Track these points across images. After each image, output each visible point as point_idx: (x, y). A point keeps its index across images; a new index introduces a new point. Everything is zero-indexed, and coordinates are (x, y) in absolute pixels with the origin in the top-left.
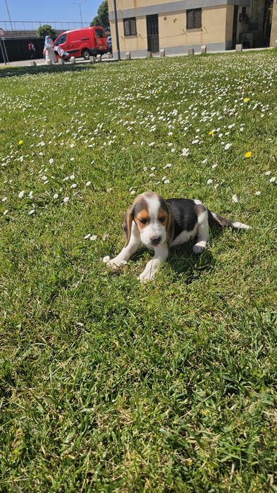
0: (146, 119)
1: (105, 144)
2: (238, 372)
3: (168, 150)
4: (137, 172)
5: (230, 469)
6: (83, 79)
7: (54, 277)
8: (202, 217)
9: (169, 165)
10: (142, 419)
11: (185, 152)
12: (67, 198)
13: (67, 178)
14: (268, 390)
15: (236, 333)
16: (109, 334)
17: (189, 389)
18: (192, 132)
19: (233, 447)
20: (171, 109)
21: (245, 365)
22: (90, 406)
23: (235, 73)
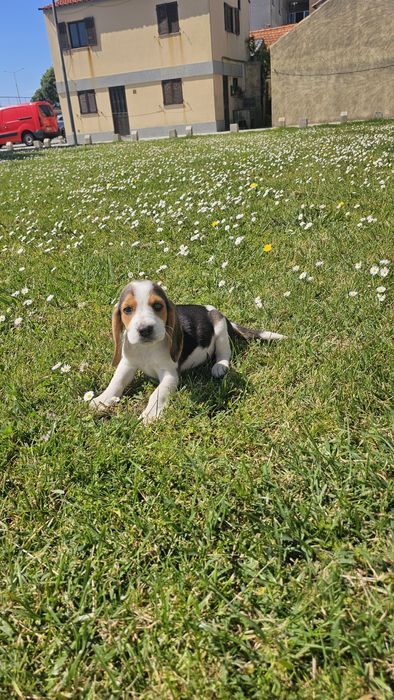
0: (124, 214)
1: (68, 246)
2: (299, 526)
3: (160, 250)
4: (119, 280)
5: (311, 666)
6: (27, 169)
7: (10, 430)
8: (219, 327)
9: (165, 267)
10: (171, 617)
11: (183, 250)
12: (20, 319)
13: (17, 293)
14: (343, 546)
15: (288, 476)
16: (105, 501)
17: (234, 561)
18: (188, 226)
19: (309, 634)
20: (156, 201)
21: (307, 517)
22: (87, 611)
23: (234, 157)
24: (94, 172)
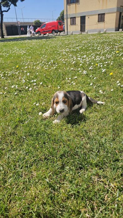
0: (72, 59)
1: (52, 68)
2: (85, 160)
4: (63, 80)
5: (72, 198)
7: (18, 119)
8: (84, 98)
11: (84, 72)
13: (33, 81)
17: (64, 165)
18: (90, 64)
22: (21, 168)
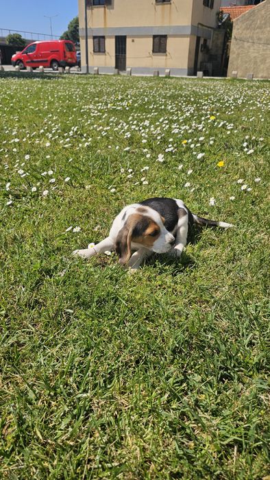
0: (119, 127)
1: (80, 145)
3: (144, 155)
4: (114, 173)
5: (233, 451)
6: (53, 87)
9: (147, 168)
10: (141, 404)
11: (161, 158)
12: (47, 191)
13: (45, 173)
14: (260, 376)
15: (224, 323)
16: (100, 322)
17: (184, 374)
18: (164, 141)
19: (234, 430)
20: (143, 120)
21: (237, 353)
22: (85, 391)
23: (199, 95)
24: (100, 94)
